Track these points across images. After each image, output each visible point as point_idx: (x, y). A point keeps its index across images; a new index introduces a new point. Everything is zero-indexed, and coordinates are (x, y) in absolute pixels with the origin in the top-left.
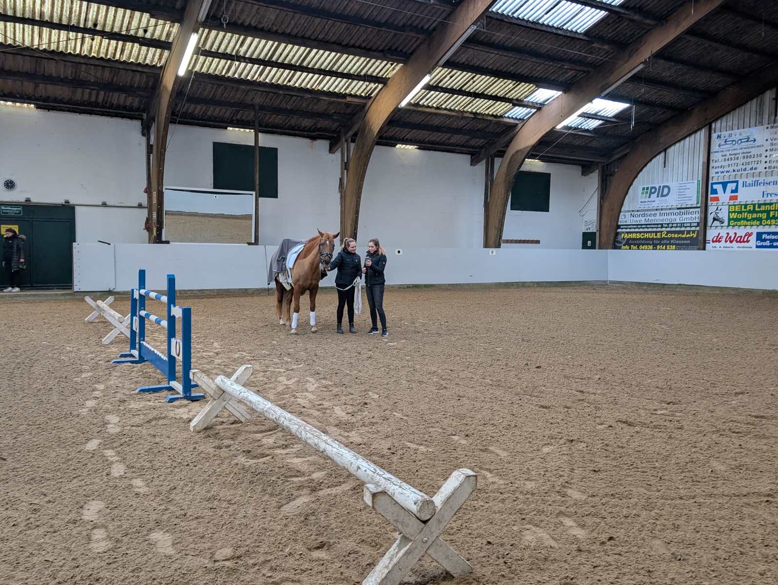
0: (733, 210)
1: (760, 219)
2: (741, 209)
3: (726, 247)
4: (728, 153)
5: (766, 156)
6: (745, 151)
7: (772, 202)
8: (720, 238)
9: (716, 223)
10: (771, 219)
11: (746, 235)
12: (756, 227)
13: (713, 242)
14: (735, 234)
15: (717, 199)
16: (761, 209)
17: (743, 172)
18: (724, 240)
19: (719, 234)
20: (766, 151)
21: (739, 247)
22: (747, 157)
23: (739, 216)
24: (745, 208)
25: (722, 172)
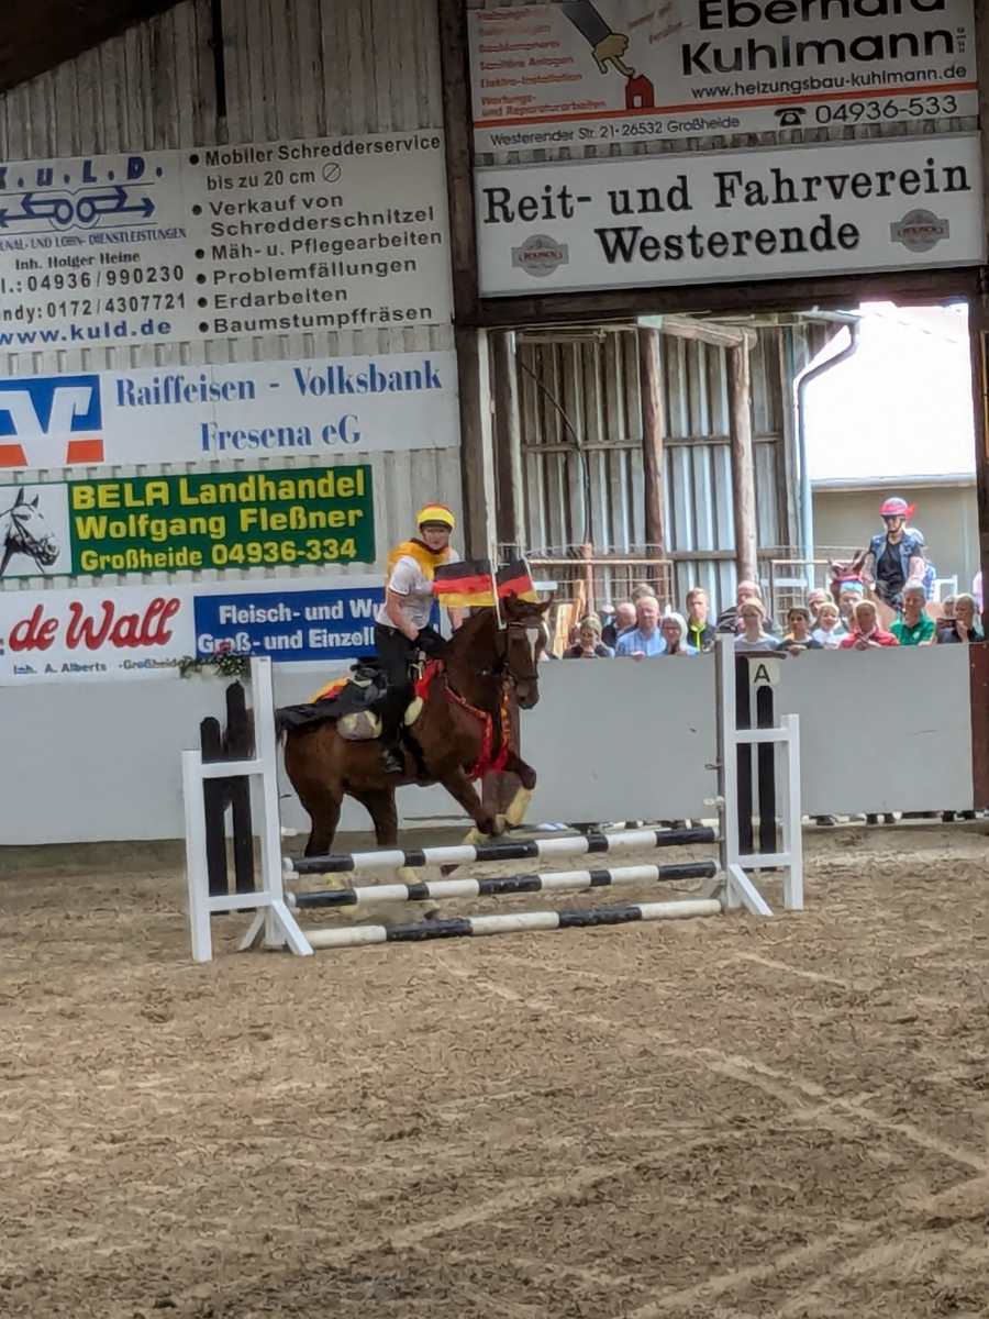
0: (90, 504)
1: (201, 543)
2: (122, 499)
3: (77, 668)
4: (40, 255)
5: (201, 279)
6: (112, 248)
7: (244, 468)
8: (45, 629)
9: (22, 563)
10: (244, 539)
11: (151, 611)
12: (189, 573)
13: (15, 644)
14: (108, 606)
15: (14, 456)
16: (204, 501)
17: (113, 340)
18: (60, 635)
19: (39, 610)
20: (200, 254)
21: (127, 665)
22: (125, 276)
23: (118, 530)
24: (139, 493)
25: (26, 338)
